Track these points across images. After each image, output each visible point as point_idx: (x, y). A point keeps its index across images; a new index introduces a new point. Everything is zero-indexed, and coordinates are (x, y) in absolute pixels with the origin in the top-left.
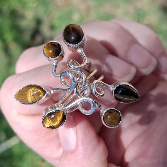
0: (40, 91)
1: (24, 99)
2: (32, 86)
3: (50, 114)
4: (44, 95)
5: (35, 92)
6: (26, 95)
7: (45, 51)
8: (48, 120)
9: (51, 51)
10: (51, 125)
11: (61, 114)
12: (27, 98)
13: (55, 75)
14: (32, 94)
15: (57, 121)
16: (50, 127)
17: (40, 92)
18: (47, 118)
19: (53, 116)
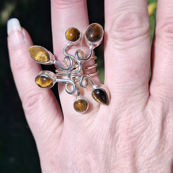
0: (46, 57)
1: (33, 55)
3: (43, 77)
4: (47, 61)
5: (43, 56)
10: (40, 84)
14: (40, 56)
15: (45, 84)
18: (40, 78)
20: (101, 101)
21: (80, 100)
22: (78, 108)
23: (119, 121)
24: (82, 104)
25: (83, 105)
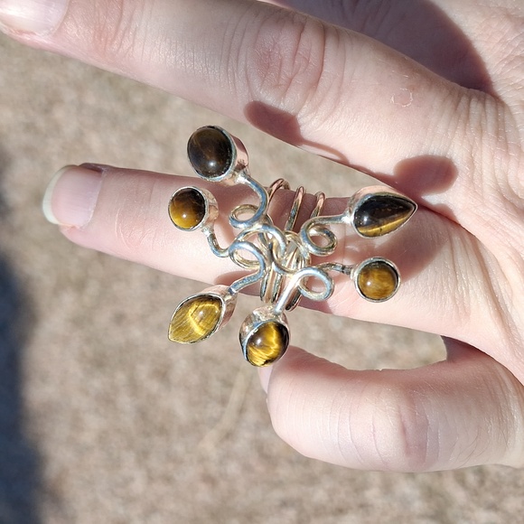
0: (208, 305)
1: (189, 336)
2: (189, 303)
3: (252, 339)
4: (220, 308)
5: (201, 313)
6: (187, 326)
7: (176, 221)
8: (254, 353)
9: (184, 216)
10: (266, 358)
11: (272, 327)
12: (193, 331)
13: (222, 255)
14: (197, 319)
15: (272, 344)
16: (267, 362)
17: (209, 307)
18: (251, 349)
19: (259, 341)
20: (394, 220)
21: (361, 273)
22: (380, 290)
23: (512, 182)
24: (373, 276)
25: (376, 274)
